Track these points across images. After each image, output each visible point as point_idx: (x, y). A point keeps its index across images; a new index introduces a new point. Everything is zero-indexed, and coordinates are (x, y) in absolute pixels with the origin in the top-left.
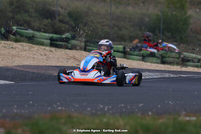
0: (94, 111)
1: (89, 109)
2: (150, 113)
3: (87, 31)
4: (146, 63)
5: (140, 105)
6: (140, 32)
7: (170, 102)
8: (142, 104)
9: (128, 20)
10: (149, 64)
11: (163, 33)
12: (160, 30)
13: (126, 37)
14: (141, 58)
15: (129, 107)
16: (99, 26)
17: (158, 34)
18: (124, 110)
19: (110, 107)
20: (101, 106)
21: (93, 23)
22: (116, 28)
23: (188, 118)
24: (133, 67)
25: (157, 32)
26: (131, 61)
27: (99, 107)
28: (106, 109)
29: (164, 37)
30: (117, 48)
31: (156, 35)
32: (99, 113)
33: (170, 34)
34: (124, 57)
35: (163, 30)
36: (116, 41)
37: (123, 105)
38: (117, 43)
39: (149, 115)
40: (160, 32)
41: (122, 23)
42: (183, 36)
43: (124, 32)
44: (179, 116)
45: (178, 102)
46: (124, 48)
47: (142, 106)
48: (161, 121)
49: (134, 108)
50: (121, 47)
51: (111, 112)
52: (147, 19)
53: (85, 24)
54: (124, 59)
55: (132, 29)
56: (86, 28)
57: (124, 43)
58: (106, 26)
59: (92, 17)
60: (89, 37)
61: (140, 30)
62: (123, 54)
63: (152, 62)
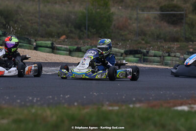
0: (23, 103)
1: (19, 101)
2: (76, 104)
3: (16, 28)
4: (73, 58)
5: (67, 97)
6: (67, 29)
7: (95, 93)
8: (68, 96)
9: (55, 17)
10: (75, 58)
11: (88, 29)
12: (85, 26)
13: (53, 34)
14: (68, 52)
15: (56, 99)
16: (28, 23)
17: (84, 30)
18: (51, 101)
19: (39, 99)
20: (30, 98)
21: (23, 21)
22: (44, 25)
23: (111, 108)
24: (60, 61)
25: (83, 28)
26: (58, 55)
27: (29, 99)
28: (35, 101)
29: (89, 33)
30: (46, 43)
31: (82, 31)
32: (28, 104)
33: (95, 30)
34: (53, 52)
35: (89, 26)
36: (45, 37)
37: (51, 97)
38: (46, 39)
39: (74, 105)
40: (85, 29)
41: (50, 21)
42: (107, 32)
43: (52, 29)
44: (103, 106)
45: (102, 93)
46: (52, 44)
47: (68, 97)
48: (86, 111)
49: (61, 99)
50: (49, 43)
51: (39, 103)
52: (73, 17)
53: (16, 22)
54: (52, 54)
55: (59, 26)
56: (16, 25)
57: (52, 39)
58: (35, 23)
59: (21, 15)
60: (19, 34)
61: (67, 26)
62: (51, 50)
63: (78, 57)
